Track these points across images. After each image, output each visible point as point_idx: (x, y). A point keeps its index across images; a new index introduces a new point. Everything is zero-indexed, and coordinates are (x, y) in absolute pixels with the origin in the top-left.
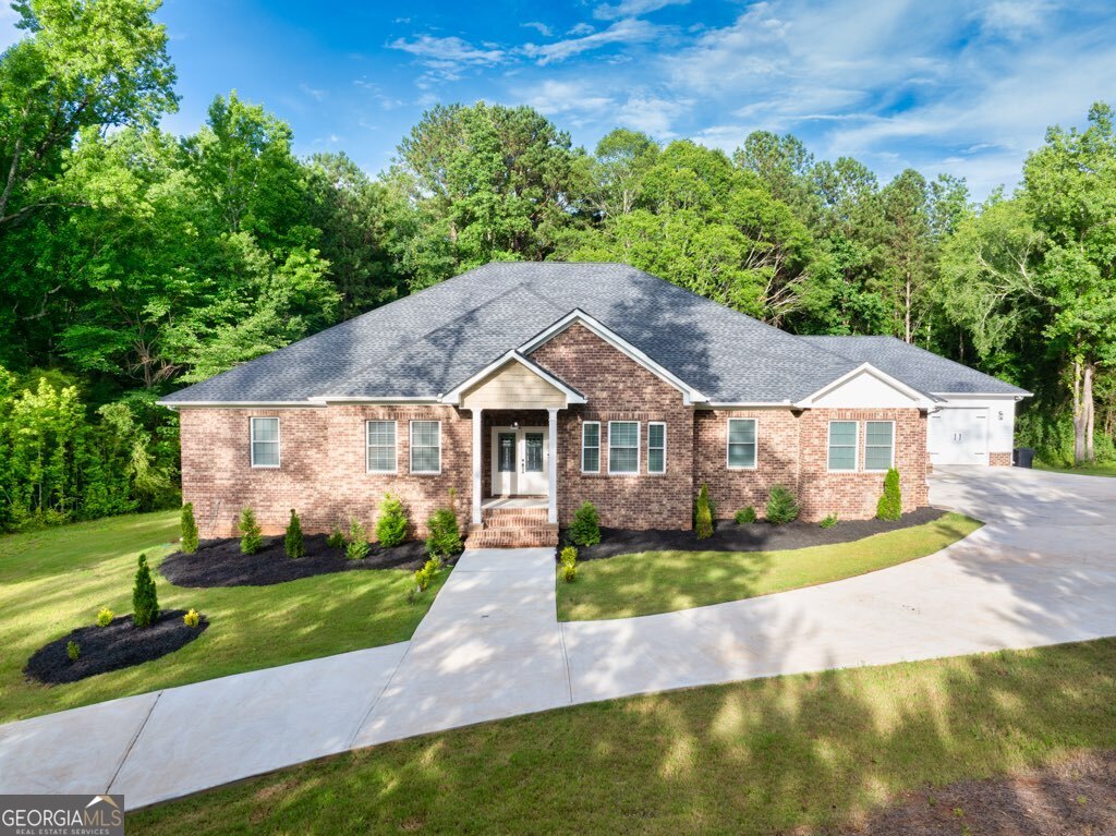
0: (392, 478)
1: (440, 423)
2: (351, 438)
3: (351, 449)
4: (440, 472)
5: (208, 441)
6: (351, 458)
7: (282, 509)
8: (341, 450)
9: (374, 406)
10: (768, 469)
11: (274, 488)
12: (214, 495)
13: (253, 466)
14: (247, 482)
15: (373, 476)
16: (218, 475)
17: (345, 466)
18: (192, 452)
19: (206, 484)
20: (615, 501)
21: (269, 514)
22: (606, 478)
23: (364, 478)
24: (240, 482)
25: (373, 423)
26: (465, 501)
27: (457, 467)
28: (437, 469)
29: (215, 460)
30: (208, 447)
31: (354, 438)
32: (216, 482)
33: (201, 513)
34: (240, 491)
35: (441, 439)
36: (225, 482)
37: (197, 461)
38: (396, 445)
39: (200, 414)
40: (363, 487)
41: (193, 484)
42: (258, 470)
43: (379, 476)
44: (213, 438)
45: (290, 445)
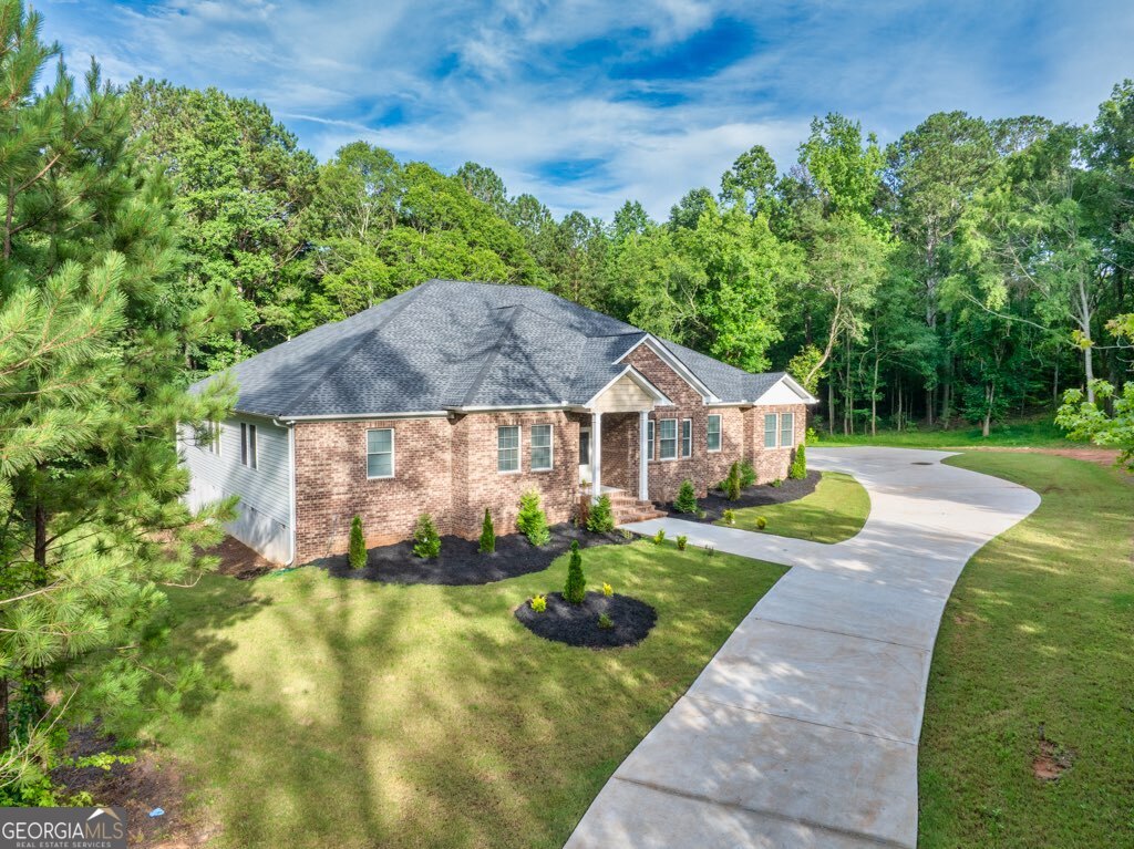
0: (517, 478)
1: (552, 426)
2: (487, 443)
3: (486, 453)
4: (551, 468)
5: (326, 456)
6: (486, 462)
7: (397, 517)
8: (479, 455)
9: (505, 414)
10: (727, 451)
11: (390, 497)
12: (330, 511)
13: (368, 478)
14: (364, 495)
15: (503, 476)
16: (335, 490)
17: (481, 469)
18: (307, 469)
19: (322, 501)
20: (665, 480)
21: (385, 524)
22: (660, 463)
23: (497, 479)
24: (357, 495)
25: (503, 430)
26: (571, 491)
27: (565, 463)
28: (548, 465)
29: (333, 475)
30: (324, 462)
31: (490, 443)
32: (333, 497)
33: (317, 532)
34: (356, 505)
35: (553, 441)
36: (342, 496)
37: (312, 477)
38: (520, 448)
39: (318, 429)
40: (496, 487)
41: (308, 502)
42: (374, 482)
43: (508, 476)
44: (331, 453)
45: (405, 454)
